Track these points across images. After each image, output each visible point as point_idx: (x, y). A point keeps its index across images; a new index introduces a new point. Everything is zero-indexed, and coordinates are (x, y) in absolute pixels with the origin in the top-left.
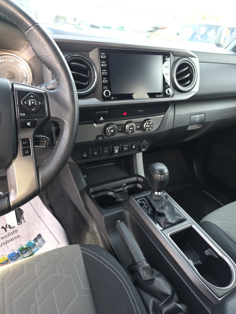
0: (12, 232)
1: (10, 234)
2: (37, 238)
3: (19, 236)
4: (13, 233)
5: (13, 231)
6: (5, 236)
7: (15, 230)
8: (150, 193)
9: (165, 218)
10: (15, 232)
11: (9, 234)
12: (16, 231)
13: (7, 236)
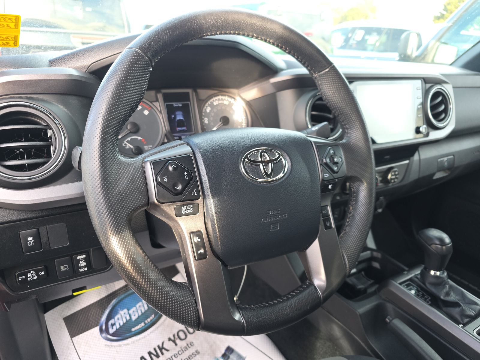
0: (185, 345)
1: (184, 350)
2: (227, 353)
3: (198, 352)
4: (187, 347)
5: (187, 345)
6: (177, 353)
7: (189, 343)
8: (418, 272)
9: (461, 308)
10: (190, 345)
11: (182, 350)
12: (192, 344)
13: (180, 353)
